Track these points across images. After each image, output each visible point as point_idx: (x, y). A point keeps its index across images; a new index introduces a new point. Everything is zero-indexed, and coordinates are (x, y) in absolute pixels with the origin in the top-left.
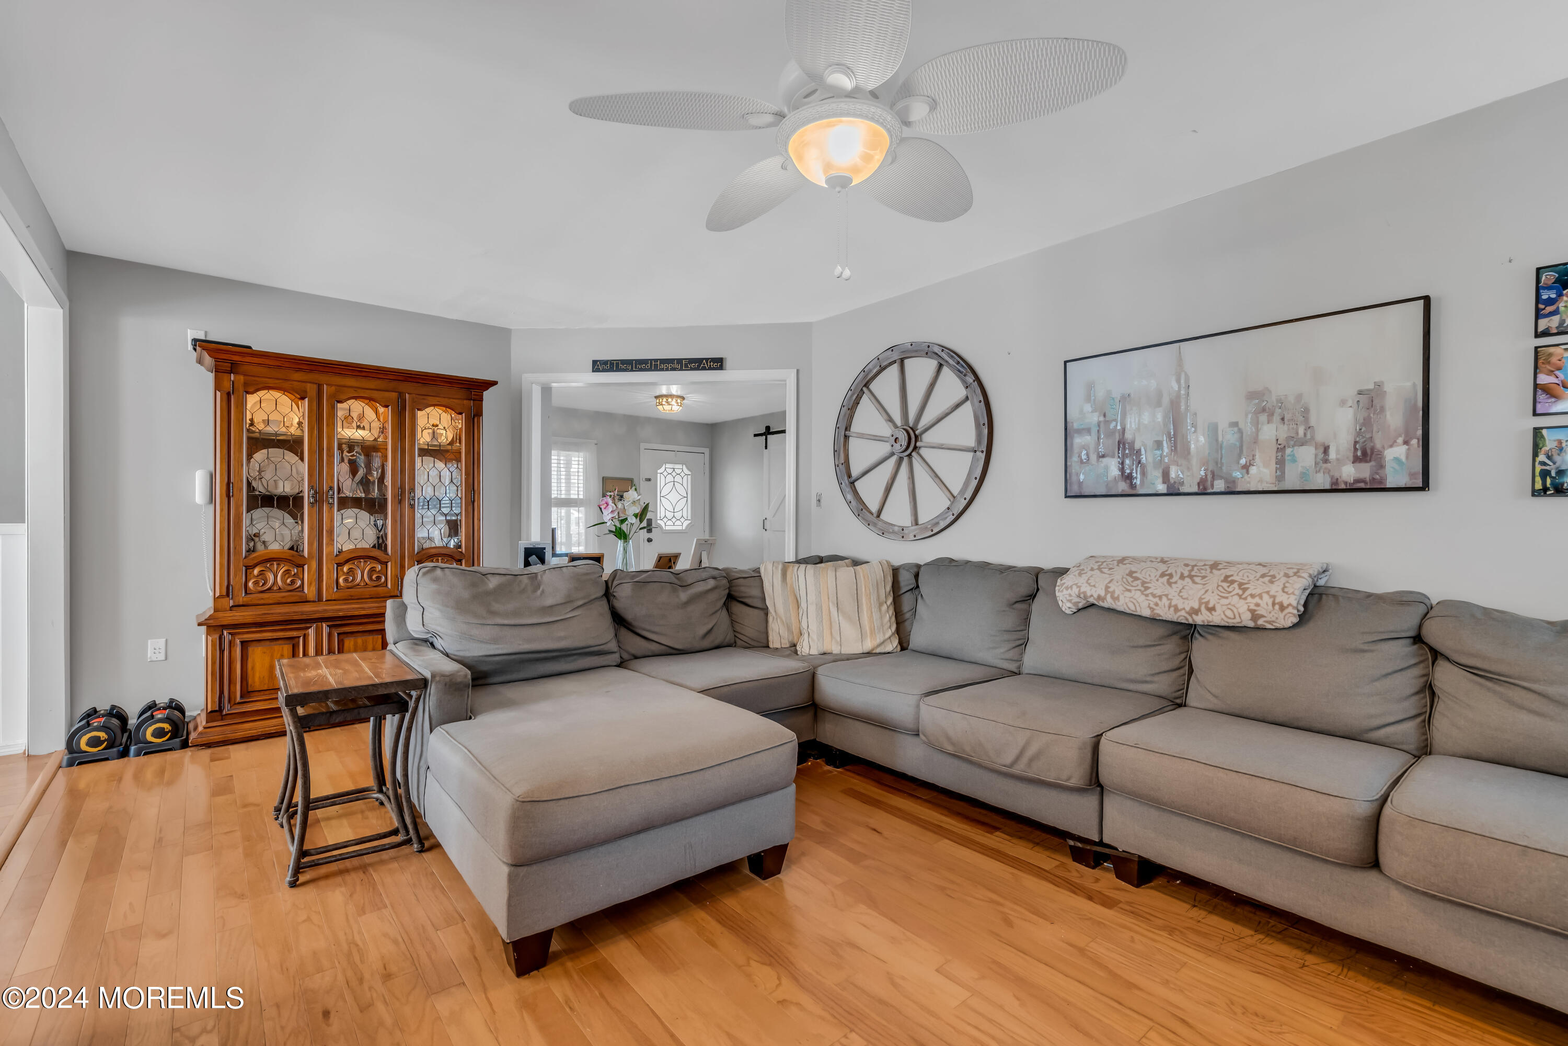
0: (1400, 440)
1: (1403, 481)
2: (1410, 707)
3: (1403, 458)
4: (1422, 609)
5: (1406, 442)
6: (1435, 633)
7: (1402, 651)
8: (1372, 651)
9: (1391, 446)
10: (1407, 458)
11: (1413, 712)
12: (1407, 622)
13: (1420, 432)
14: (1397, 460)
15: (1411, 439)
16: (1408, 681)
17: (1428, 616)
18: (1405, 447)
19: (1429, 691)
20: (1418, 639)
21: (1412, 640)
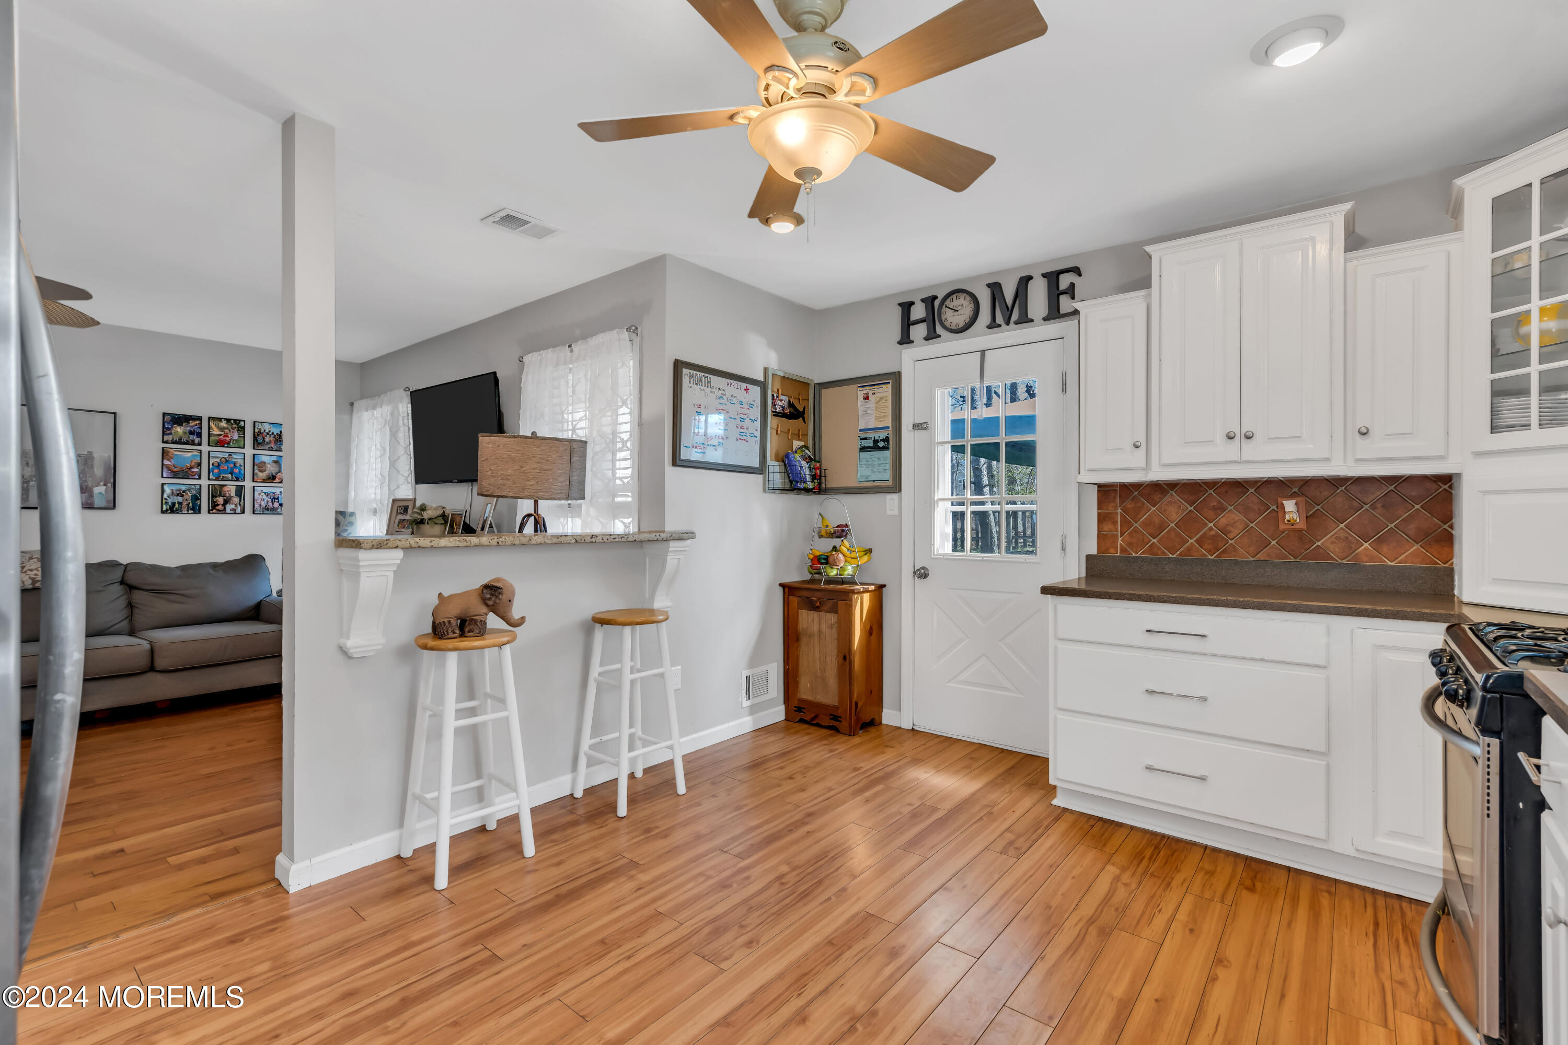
0: (102, 483)
1: (103, 505)
2: (124, 613)
3: (103, 492)
4: (123, 568)
5: (105, 485)
6: (132, 579)
7: (117, 589)
8: (104, 591)
9: (97, 486)
10: (106, 492)
11: (126, 616)
12: (118, 575)
13: (112, 480)
14: (100, 493)
15: (108, 483)
16: (122, 603)
17: (127, 570)
18: (105, 487)
19: (130, 606)
20: (122, 582)
21: (119, 583)
